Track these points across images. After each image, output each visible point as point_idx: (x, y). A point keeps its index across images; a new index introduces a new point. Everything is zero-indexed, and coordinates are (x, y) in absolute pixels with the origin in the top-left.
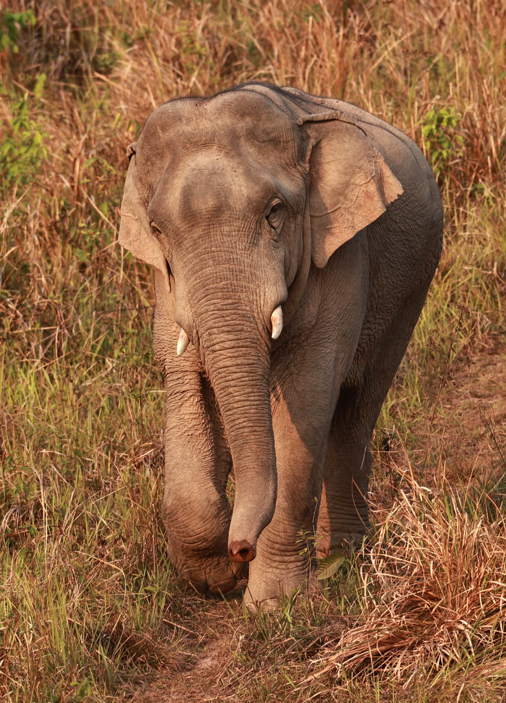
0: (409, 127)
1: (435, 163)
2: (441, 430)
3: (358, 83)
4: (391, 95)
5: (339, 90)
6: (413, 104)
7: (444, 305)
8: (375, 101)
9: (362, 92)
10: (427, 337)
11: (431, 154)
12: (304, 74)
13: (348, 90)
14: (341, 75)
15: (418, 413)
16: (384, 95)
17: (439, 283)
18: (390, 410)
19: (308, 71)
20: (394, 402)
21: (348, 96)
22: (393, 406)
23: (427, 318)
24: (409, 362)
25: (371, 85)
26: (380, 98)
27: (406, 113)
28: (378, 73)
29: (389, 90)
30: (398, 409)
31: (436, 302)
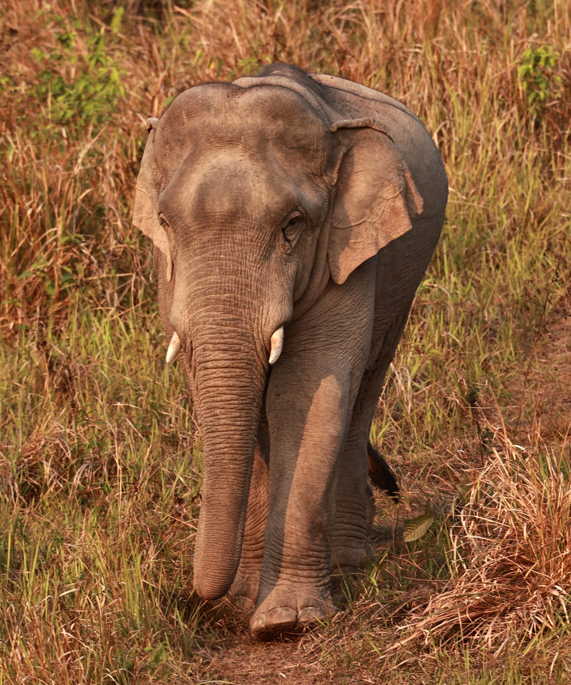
0: (505, 66)
1: (532, 105)
2: (536, 386)
3: (451, 20)
4: (485, 33)
5: (431, 27)
6: (509, 42)
7: (540, 253)
8: (469, 38)
9: (455, 29)
10: (522, 287)
11: (528, 95)
12: (395, 9)
13: (441, 26)
14: (434, 11)
15: (512, 368)
16: (479, 32)
17: (534, 231)
18: (482, 364)
19: (399, 6)
20: (486, 356)
21: (441, 33)
22: (485, 360)
23: (522, 267)
24: (502, 313)
25: (465, 22)
26: (474, 36)
27: (502, 51)
28: (473, 10)
29: (484, 27)
30: (491, 363)
31: (531, 251)
